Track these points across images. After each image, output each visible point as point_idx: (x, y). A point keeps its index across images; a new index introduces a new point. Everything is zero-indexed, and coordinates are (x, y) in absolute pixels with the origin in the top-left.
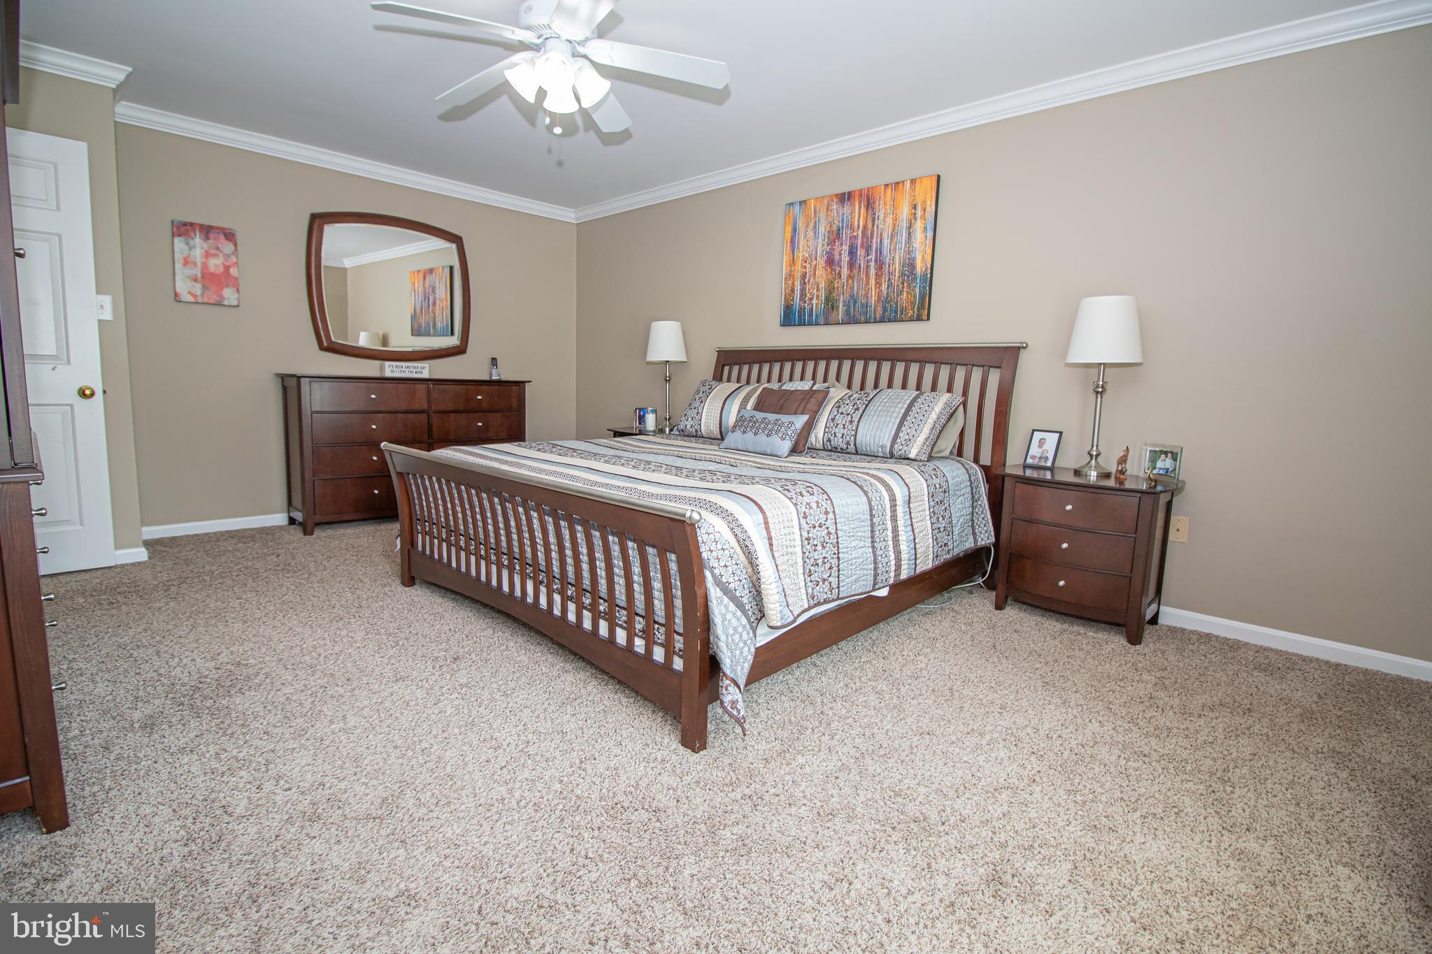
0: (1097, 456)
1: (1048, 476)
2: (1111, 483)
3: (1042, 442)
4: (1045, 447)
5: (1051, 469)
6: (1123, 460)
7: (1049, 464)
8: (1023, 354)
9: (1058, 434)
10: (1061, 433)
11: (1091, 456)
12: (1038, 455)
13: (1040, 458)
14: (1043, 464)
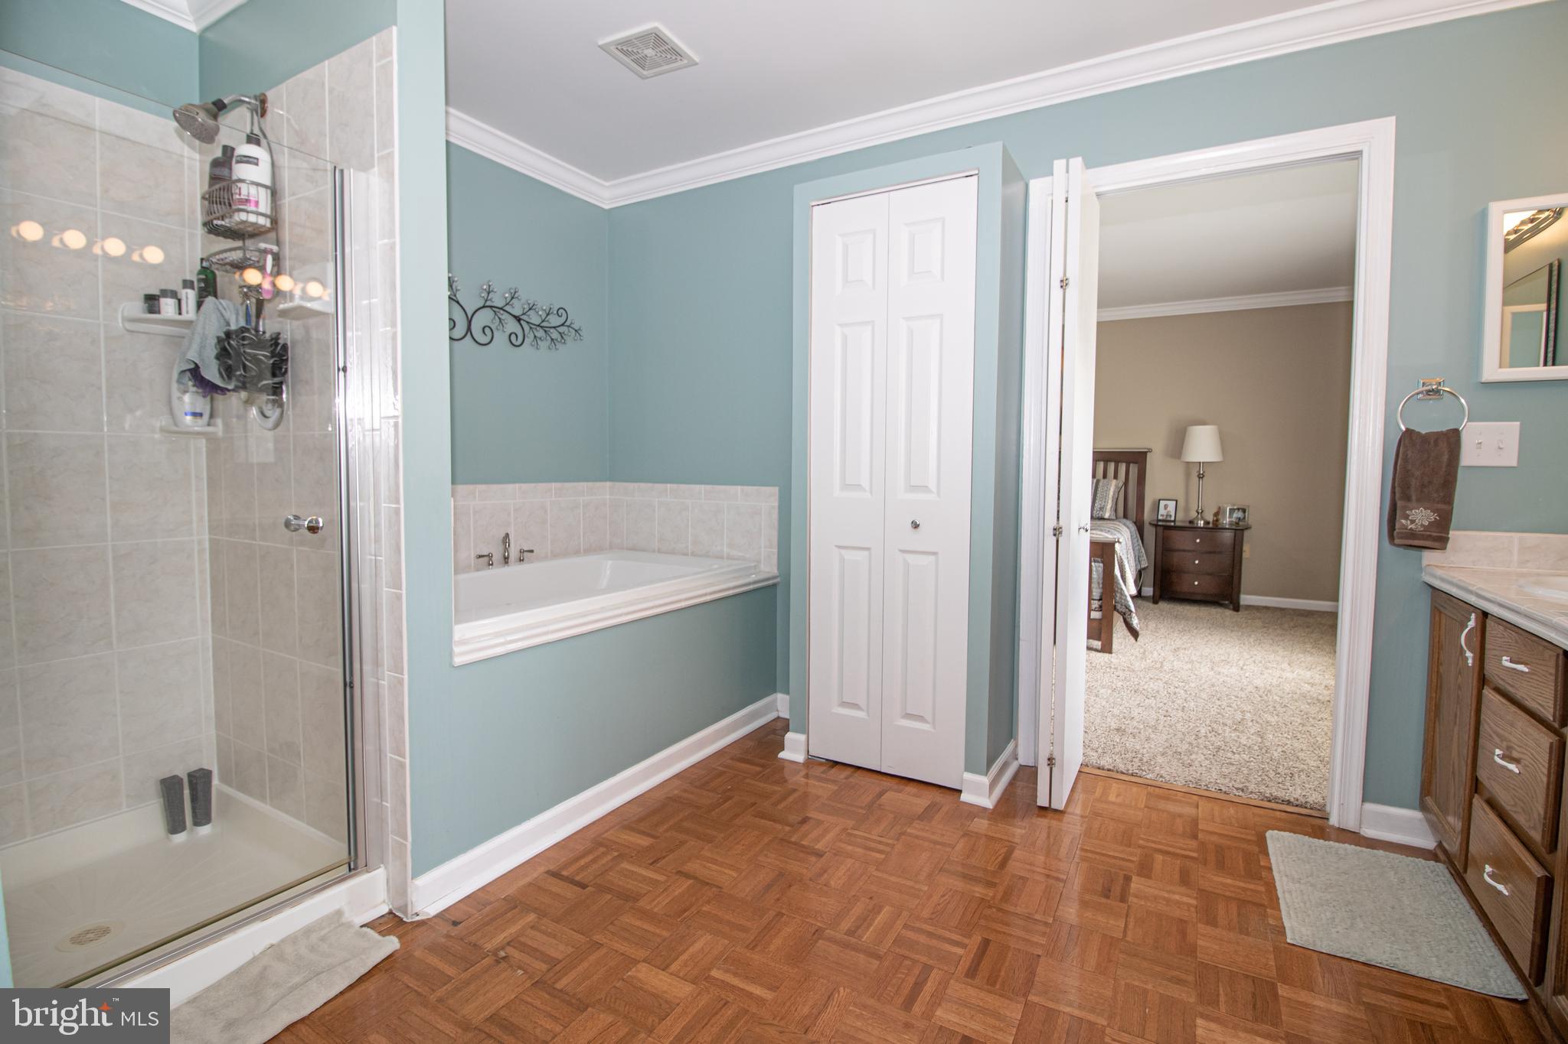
0: (1202, 512)
1: (1172, 524)
2: (1211, 525)
3: (1166, 507)
4: (1168, 509)
5: (1174, 521)
6: (1216, 514)
7: (1173, 519)
8: (1149, 455)
9: (1175, 502)
10: (1177, 501)
11: (1198, 513)
12: (1165, 514)
13: (1167, 516)
14: (1168, 519)
